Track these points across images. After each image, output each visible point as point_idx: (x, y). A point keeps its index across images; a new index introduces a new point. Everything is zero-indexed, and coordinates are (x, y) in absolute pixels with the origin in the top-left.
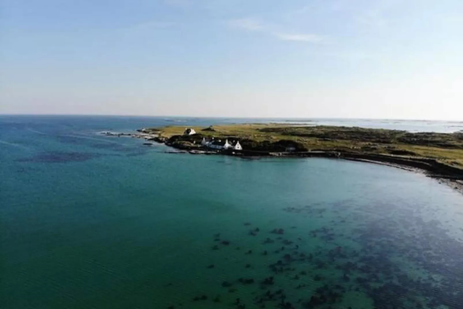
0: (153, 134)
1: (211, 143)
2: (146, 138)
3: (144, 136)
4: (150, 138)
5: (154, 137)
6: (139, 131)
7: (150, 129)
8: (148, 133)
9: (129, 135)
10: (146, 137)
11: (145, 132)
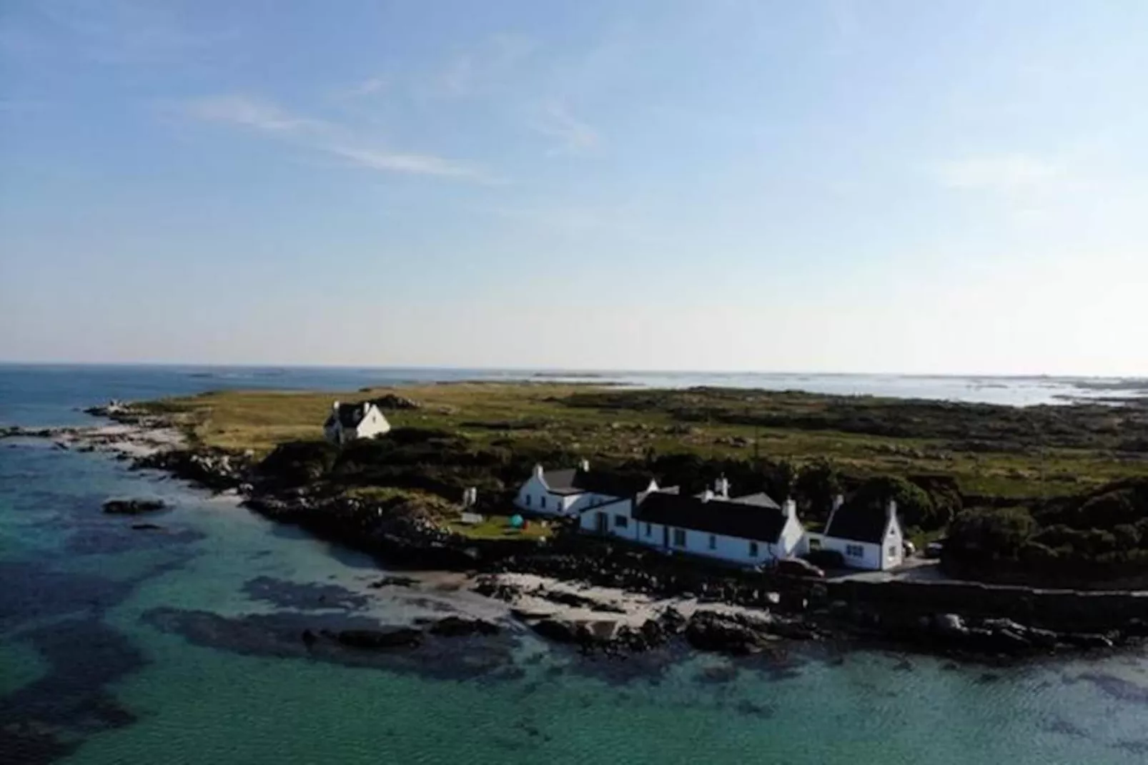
0: (157, 425)
1: (624, 508)
2: (123, 457)
3: (112, 438)
4: (146, 451)
5: (164, 449)
6: (95, 412)
7: (140, 406)
8: (133, 422)
9: (45, 434)
10: (122, 446)
11: (118, 418)
